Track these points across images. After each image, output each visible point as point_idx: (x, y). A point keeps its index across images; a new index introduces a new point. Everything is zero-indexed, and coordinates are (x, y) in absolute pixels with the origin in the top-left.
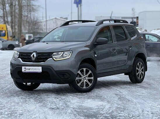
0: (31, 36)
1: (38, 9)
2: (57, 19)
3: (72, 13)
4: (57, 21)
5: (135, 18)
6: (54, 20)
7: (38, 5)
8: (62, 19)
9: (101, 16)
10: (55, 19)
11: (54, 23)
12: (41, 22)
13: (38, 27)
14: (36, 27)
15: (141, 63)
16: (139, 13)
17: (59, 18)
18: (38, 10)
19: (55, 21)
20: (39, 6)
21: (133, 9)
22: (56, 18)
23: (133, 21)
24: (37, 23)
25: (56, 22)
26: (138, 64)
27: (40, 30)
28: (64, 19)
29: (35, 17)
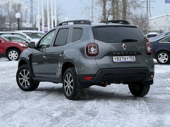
15: (70, 75)
19: (167, 17)
22: (167, 15)
26: (67, 75)
27: (148, 28)
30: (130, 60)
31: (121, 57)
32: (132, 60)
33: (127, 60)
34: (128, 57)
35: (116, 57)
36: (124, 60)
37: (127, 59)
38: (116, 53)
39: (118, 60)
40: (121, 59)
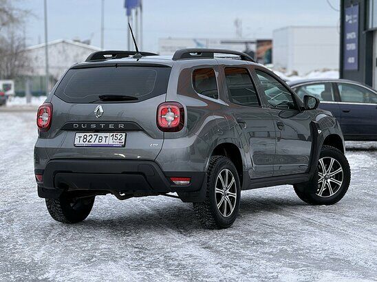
0: (10, 85)
1: (25, 19)
2: (67, 43)
3: (103, 29)
4: (66, 48)
5: (252, 43)
6: (60, 47)
7: (24, 9)
8: (77, 43)
9: (170, 38)
10: (61, 44)
11: (59, 52)
12: (30, 51)
13: (22, 62)
14: (17, 63)
16: (275, 31)
17: (71, 42)
18: (24, 22)
19: (61, 49)
20: (26, 12)
21: (237, 23)
22: (63, 42)
23: (247, 49)
24: (20, 54)
25: (64, 51)
27: (28, 70)
28: (84, 43)
29: (15, 38)
30: (111, 143)
31: (93, 134)
32: (117, 143)
33: (103, 143)
34: (107, 134)
35: (82, 135)
36: (97, 142)
37: (104, 139)
38: (80, 125)
39: (85, 140)
40: (92, 140)
